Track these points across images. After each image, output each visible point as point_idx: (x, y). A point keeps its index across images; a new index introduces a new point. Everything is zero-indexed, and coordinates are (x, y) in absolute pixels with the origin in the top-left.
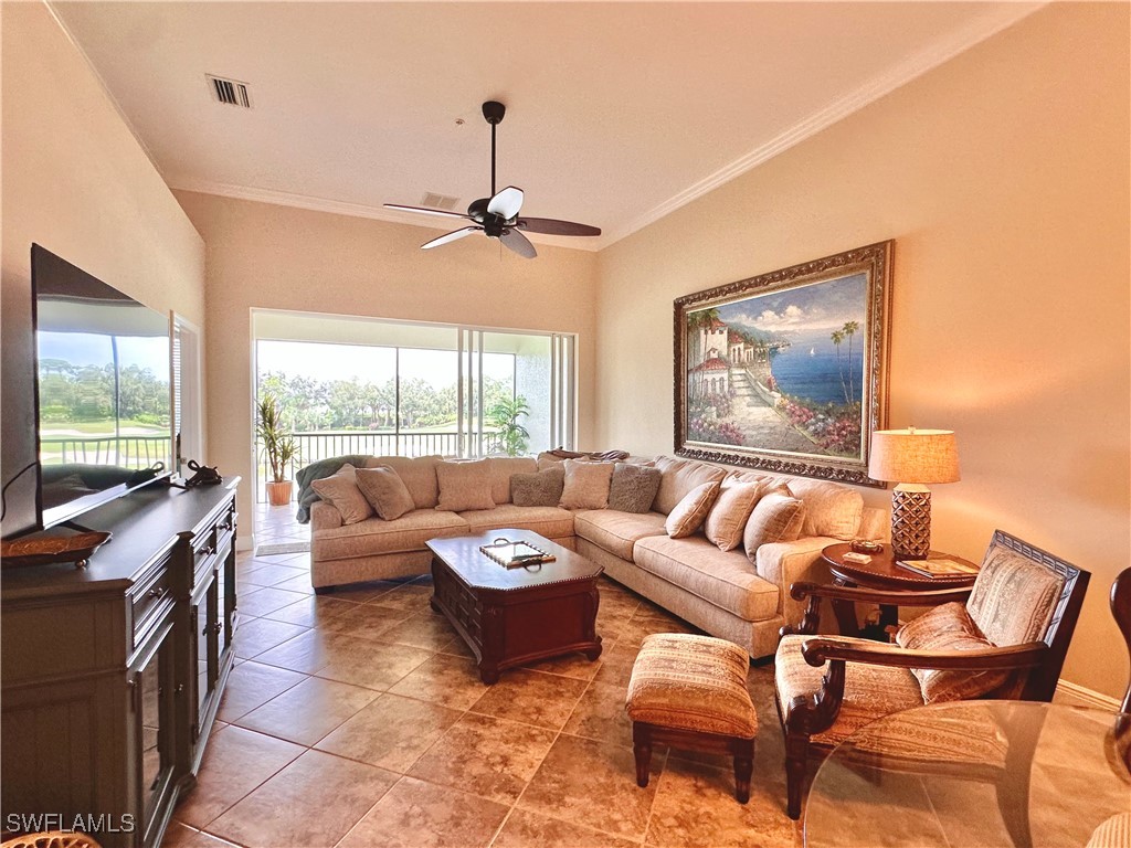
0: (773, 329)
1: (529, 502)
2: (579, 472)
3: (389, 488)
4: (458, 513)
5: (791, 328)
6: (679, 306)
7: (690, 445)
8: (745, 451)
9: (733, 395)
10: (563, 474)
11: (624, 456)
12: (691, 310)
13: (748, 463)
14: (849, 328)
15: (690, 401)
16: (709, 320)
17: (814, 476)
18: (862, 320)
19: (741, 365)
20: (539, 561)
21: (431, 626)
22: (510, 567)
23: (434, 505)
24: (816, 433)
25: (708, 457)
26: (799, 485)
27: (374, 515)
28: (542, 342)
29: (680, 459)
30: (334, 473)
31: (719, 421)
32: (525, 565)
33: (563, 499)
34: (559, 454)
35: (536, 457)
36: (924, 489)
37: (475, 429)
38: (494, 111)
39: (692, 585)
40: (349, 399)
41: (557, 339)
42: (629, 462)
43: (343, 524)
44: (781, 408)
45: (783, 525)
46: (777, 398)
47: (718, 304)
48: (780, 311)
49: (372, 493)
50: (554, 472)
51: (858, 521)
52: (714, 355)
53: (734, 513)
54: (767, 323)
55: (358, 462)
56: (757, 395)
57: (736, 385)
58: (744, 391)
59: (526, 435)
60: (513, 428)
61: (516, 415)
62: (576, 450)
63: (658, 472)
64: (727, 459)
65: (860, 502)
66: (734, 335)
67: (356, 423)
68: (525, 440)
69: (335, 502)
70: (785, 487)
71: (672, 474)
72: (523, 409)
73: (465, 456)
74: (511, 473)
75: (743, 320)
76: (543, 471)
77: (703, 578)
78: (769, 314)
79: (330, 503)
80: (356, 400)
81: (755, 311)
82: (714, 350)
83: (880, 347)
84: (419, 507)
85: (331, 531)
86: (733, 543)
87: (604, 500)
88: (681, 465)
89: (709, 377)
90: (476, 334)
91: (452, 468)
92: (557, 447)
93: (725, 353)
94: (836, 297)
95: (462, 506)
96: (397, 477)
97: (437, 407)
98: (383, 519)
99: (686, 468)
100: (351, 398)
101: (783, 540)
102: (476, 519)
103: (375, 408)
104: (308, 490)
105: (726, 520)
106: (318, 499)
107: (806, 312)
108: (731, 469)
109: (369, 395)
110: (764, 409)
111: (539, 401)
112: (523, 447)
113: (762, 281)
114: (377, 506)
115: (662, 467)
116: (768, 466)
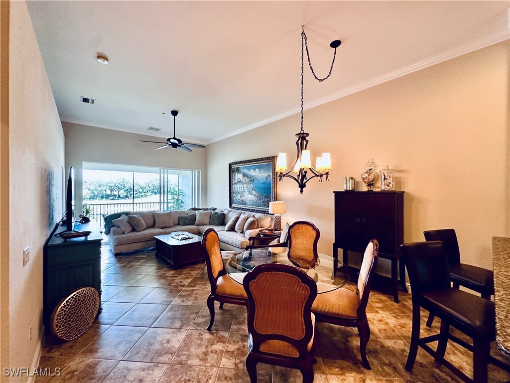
0: (253, 174)
1: (185, 224)
2: (201, 214)
3: (139, 222)
4: (162, 228)
5: (257, 175)
6: (230, 165)
7: (233, 205)
8: (247, 207)
9: (244, 191)
10: (196, 215)
11: (215, 209)
12: (234, 167)
13: (248, 210)
14: (269, 176)
15: (233, 193)
16: (238, 170)
17: (262, 213)
18: (271, 175)
19: (246, 183)
20: (189, 238)
21: (156, 260)
22: (180, 240)
23: (153, 226)
24: (263, 202)
25: (238, 209)
26: (258, 215)
27: (134, 230)
28: (188, 173)
29: (230, 209)
30: (119, 217)
31: (241, 199)
32: (185, 240)
33: (196, 223)
34: (195, 209)
35: (187, 210)
36: (279, 215)
37: (166, 201)
38: (175, 113)
39: (230, 242)
40: (98, 187)
41: (194, 172)
42: (216, 211)
43: (123, 233)
44: (255, 195)
45: (252, 226)
46: (254, 193)
47: (240, 166)
48: (254, 170)
49: (133, 223)
50: (193, 215)
51: (270, 223)
52: (239, 180)
53: (241, 223)
54: (252, 173)
55: (127, 214)
56: (250, 192)
57: (245, 189)
58: (247, 191)
59: (183, 202)
60: (178, 200)
61: (179, 196)
62: (200, 208)
63: (224, 213)
64: (243, 209)
65: (270, 219)
66: (244, 175)
67: (102, 197)
68: (182, 204)
69: (121, 227)
70: (254, 216)
71: (228, 214)
72: (182, 194)
73: (162, 211)
74: (179, 216)
75: (246, 171)
76: (189, 215)
77: (232, 240)
78: (252, 170)
79: (119, 227)
80: (102, 187)
81: (249, 169)
82: (239, 179)
83: (274, 181)
84: (148, 228)
85: (120, 236)
86: (241, 231)
87: (208, 222)
88: (230, 211)
89: (238, 186)
90: (166, 170)
91: (159, 215)
92: (194, 207)
93: (242, 180)
94: (266, 168)
95: (163, 226)
96: (141, 218)
97: (142, 190)
98: (137, 231)
99: (232, 212)
100: (100, 186)
101: (252, 229)
102: (168, 230)
103: (112, 191)
104: (109, 223)
105: (239, 225)
106: (114, 226)
107: (260, 171)
108: (243, 212)
109: (109, 185)
110: (252, 196)
111: (188, 191)
112: (181, 207)
113: (250, 161)
114: (135, 227)
115: (225, 212)
116: (252, 211)
